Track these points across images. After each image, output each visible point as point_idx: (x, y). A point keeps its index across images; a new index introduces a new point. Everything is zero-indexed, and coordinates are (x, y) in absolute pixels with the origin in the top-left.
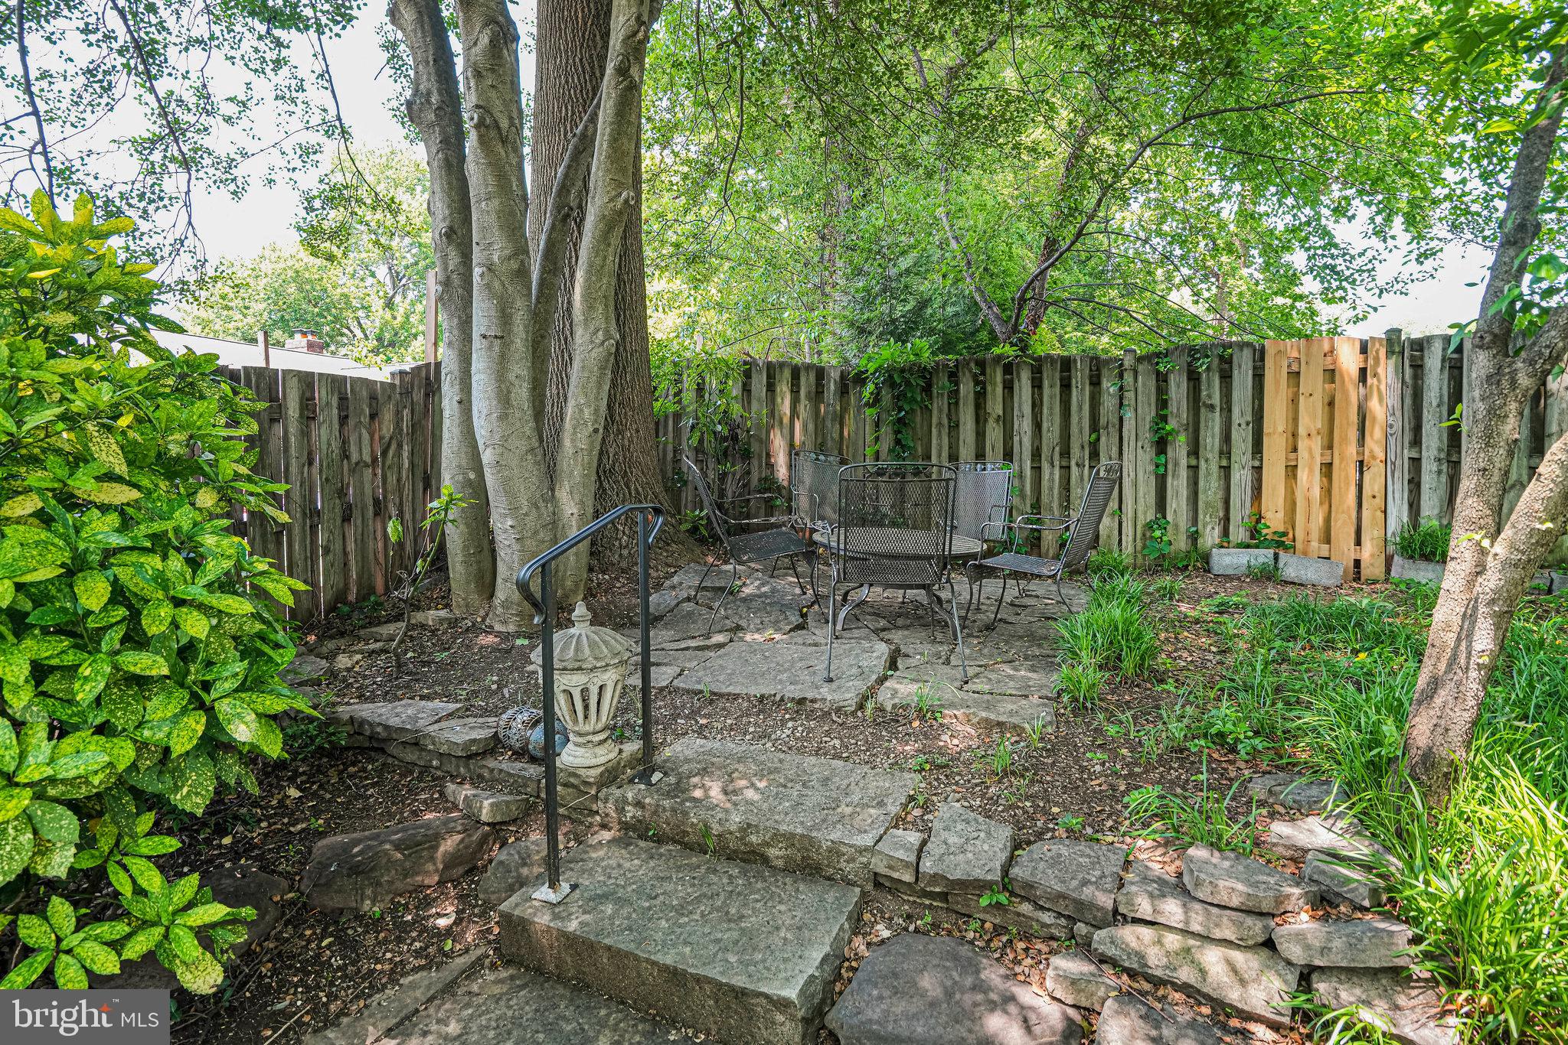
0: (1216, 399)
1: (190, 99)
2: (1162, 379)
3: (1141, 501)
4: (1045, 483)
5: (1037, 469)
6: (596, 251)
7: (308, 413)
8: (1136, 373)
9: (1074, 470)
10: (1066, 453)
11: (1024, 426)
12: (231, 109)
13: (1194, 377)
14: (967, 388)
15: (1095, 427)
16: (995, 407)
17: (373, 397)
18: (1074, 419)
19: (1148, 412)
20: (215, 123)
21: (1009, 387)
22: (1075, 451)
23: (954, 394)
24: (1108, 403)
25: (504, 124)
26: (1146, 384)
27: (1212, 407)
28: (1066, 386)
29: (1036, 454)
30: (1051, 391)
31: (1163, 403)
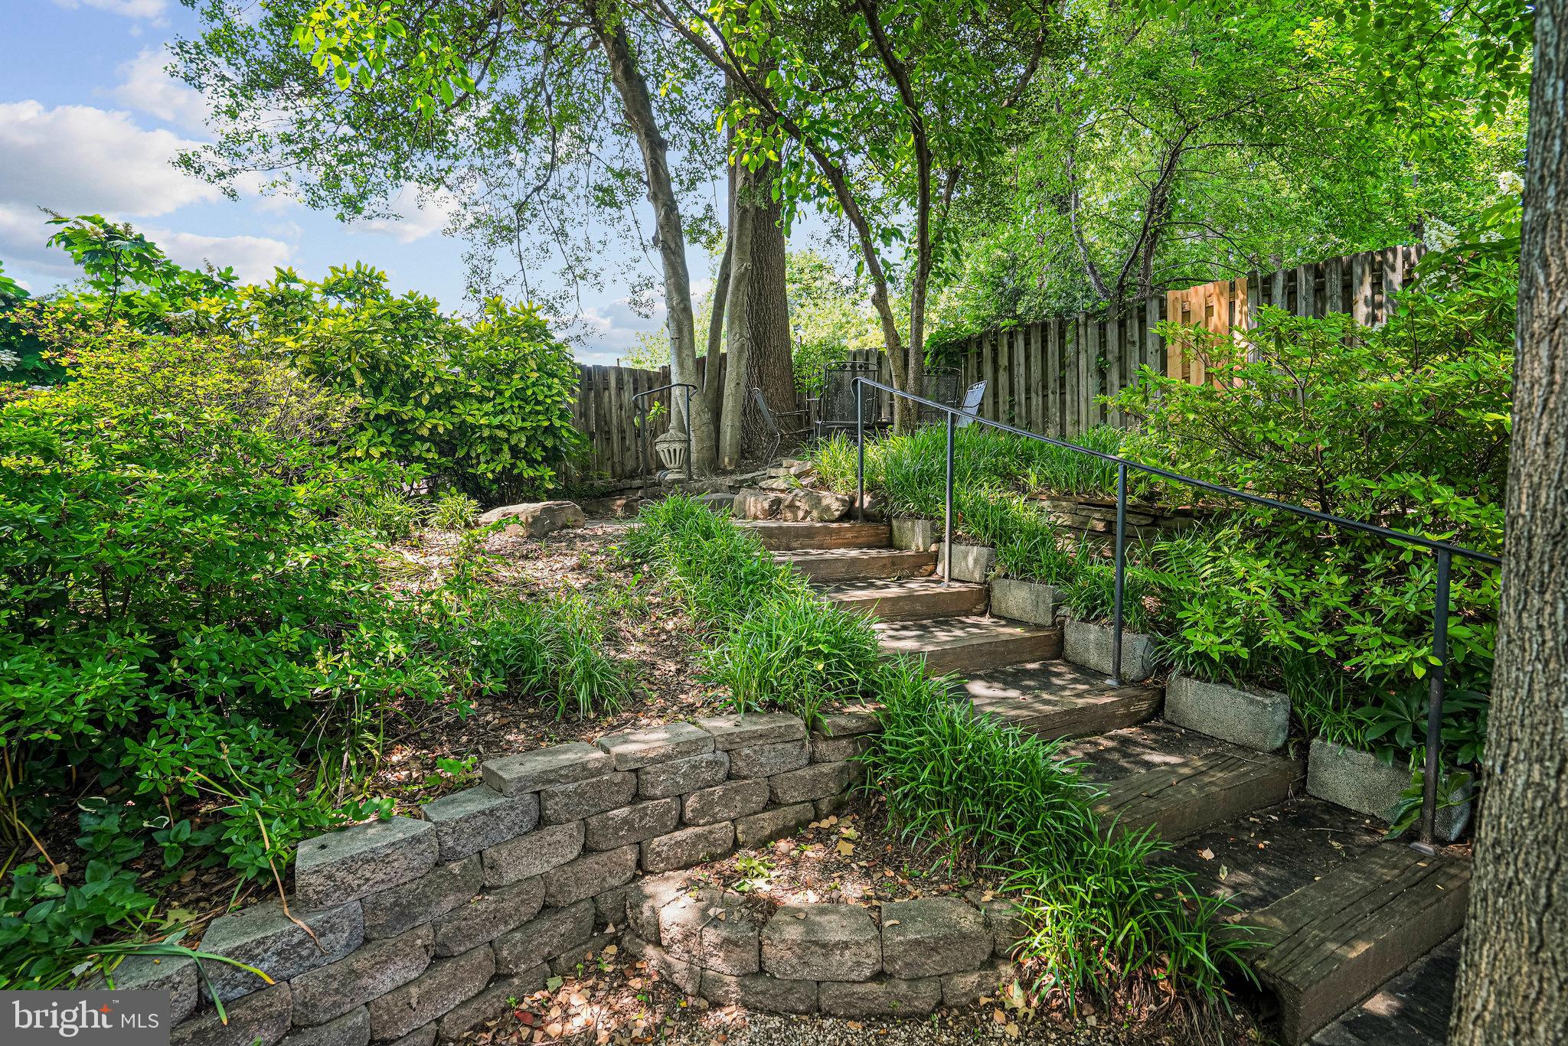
0: (1136, 338)
1: (583, 246)
2: (1102, 327)
3: (1091, 413)
4: (1033, 408)
5: (1028, 399)
6: (733, 294)
7: (620, 388)
8: (1086, 325)
9: (1051, 396)
10: (1045, 387)
11: (1020, 370)
12: (600, 247)
13: (1122, 324)
14: (987, 351)
15: (1062, 366)
16: (1004, 361)
17: (649, 379)
18: (1050, 363)
19: (1094, 351)
20: (593, 255)
21: (1011, 346)
22: (1051, 385)
23: (980, 355)
24: (1070, 348)
25: (673, 246)
26: (1093, 331)
27: (1134, 343)
28: (1044, 341)
29: (1028, 390)
30: (1035, 347)
31: (1103, 344)
